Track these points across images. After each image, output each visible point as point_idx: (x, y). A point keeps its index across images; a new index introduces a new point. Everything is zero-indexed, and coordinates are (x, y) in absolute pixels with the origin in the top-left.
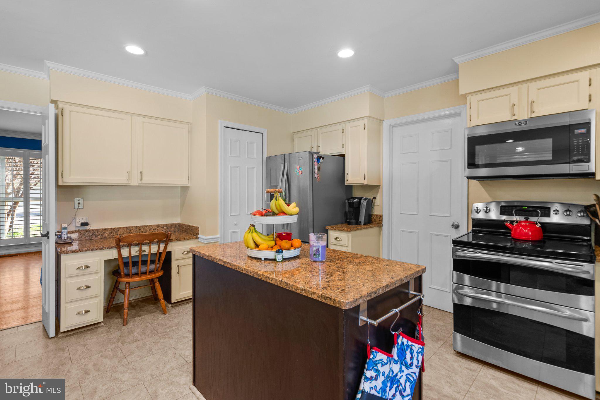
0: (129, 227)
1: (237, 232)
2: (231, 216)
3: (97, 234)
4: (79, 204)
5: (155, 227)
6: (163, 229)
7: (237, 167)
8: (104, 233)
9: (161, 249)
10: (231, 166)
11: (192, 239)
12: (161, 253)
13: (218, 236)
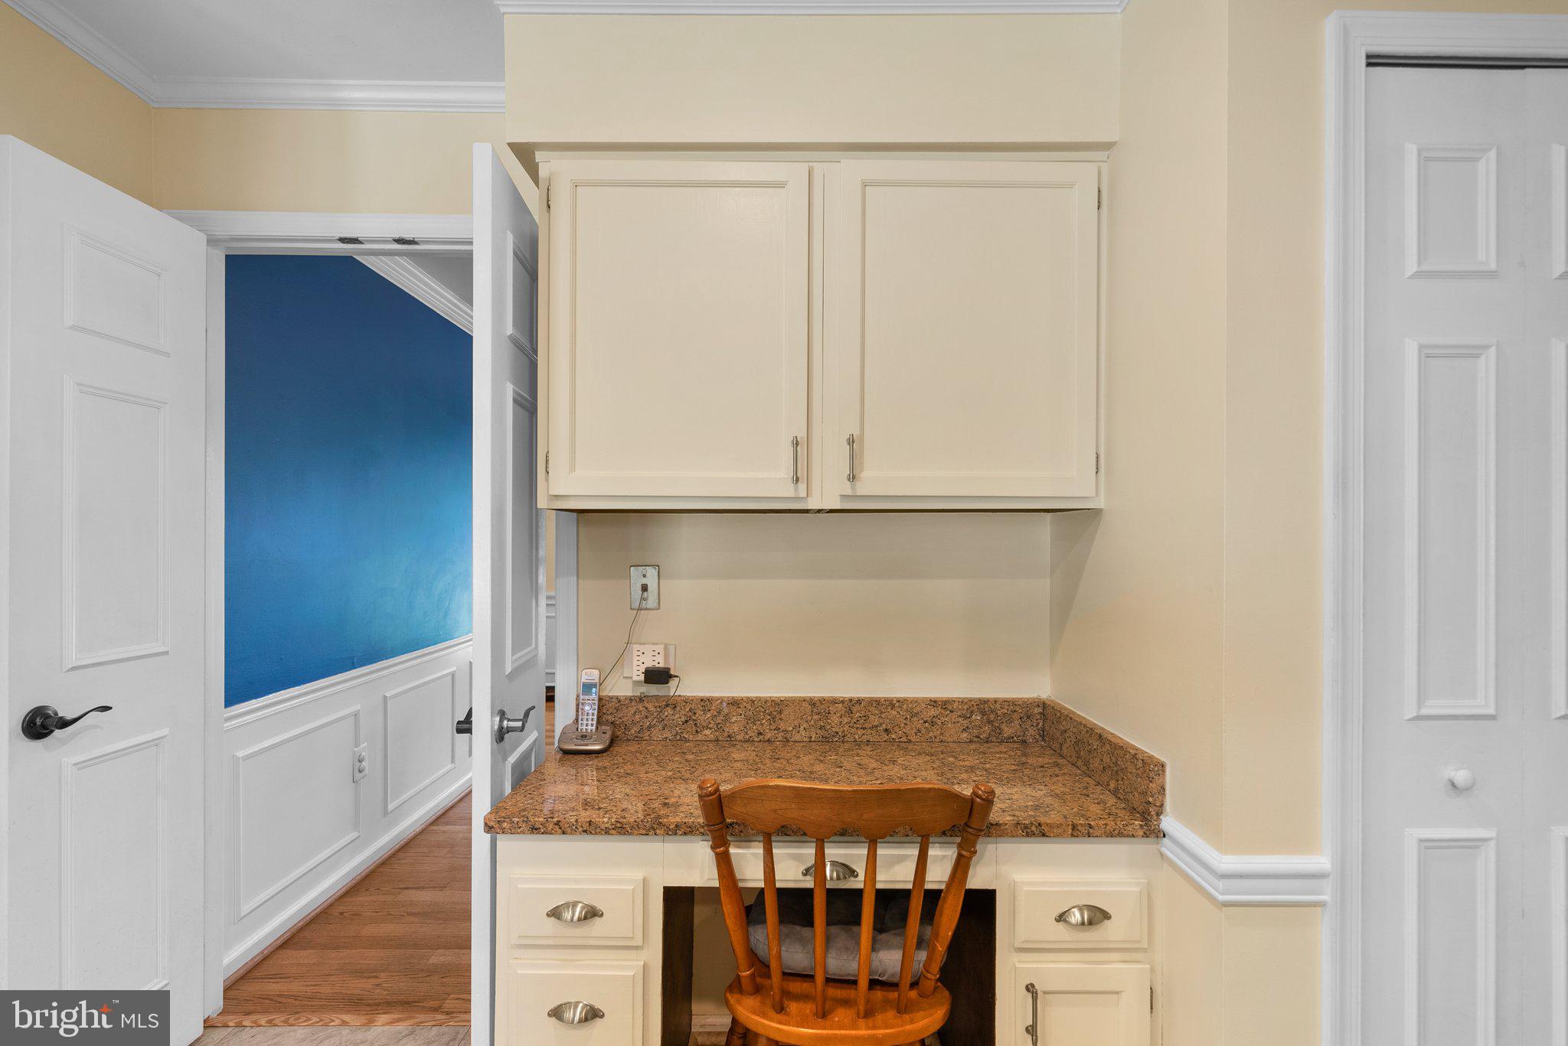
0: (822, 700)
1: (1474, 845)
2: (1419, 718)
3: (703, 718)
4: (645, 588)
5: (933, 712)
6: (966, 723)
7: (1473, 352)
8: (727, 717)
9: (938, 875)
10: (1421, 347)
11: (1120, 835)
12: (933, 898)
13: (1321, 861)
